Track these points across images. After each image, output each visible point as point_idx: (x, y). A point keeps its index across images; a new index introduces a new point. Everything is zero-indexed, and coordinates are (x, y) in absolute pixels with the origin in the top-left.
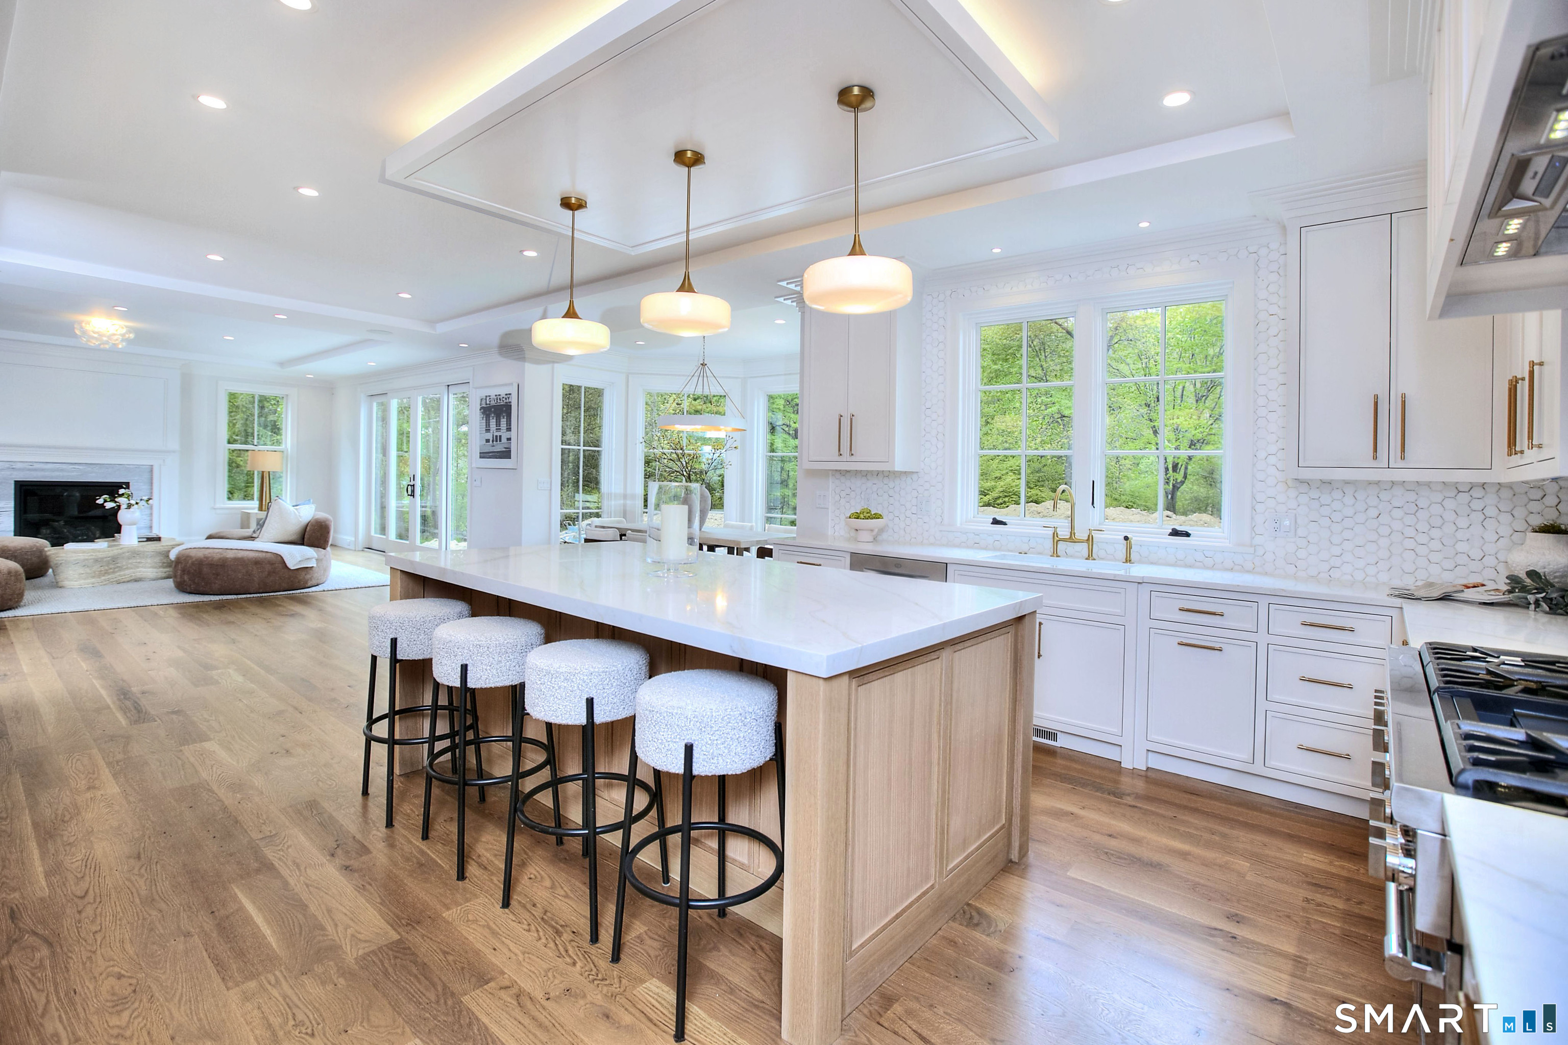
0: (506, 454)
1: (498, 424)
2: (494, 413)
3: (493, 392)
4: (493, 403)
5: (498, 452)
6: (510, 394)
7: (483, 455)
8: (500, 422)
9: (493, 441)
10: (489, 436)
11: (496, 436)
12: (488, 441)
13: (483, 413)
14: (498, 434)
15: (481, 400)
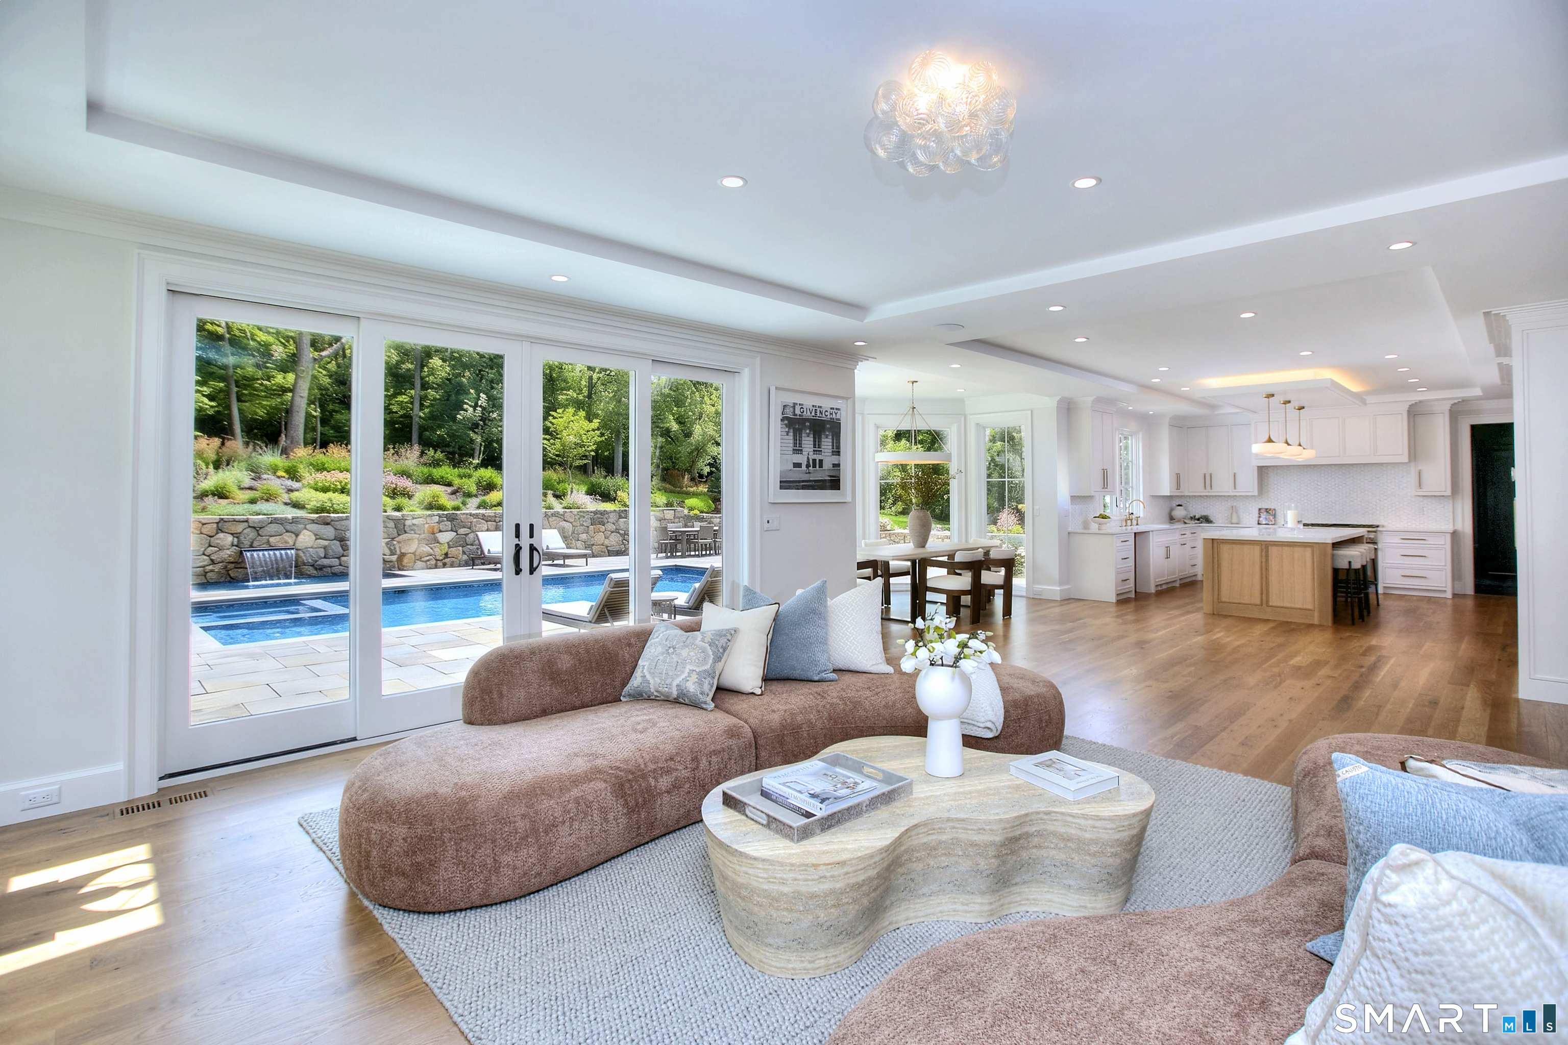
0: (834, 483)
1: (817, 444)
2: (810, 428)
3: (809, 402)
4: (807, 415)
5: (815, 481)
6: (839, 409)
7: (785, 485)
8: (820, 441)
9: (808, 466)
10: (801, 459)
11: (814, 461)
12: (797, 465)
13: (788, 426)
14: (817, 457)
15: (785, 406)
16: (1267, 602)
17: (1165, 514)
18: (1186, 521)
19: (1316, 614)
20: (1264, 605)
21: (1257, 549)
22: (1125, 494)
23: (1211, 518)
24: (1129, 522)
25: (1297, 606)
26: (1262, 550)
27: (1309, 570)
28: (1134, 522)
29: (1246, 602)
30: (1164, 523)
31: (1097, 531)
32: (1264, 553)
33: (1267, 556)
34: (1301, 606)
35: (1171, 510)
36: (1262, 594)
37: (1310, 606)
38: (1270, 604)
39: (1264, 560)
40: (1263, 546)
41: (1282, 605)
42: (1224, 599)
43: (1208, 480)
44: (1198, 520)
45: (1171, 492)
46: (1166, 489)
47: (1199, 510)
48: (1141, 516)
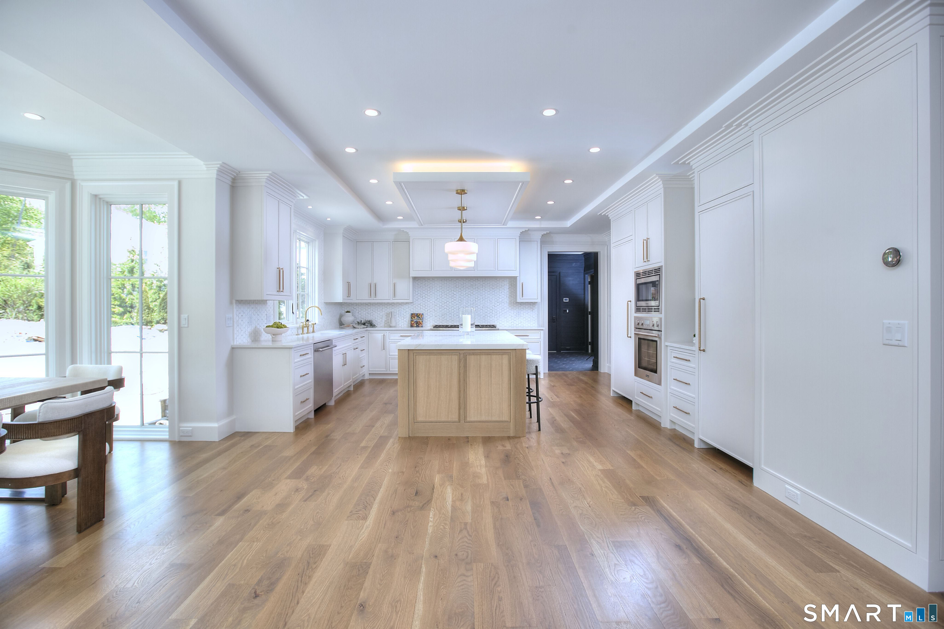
16: (465, 417)
17: (336, 320)
18: (355, 326)
19: (512, 425)
20: (462, 422)
21: (455, 358)
22: (302, 300)
23: (374, 323)
24: (305, 329)
25: (494, 419)
26: (460, 360)
27: (506, 379)
28: (311, 329)
29: (443, 420)
30: (335, 328)
31: (270, 344)
32: (462, 365)
33: (465, 367)
34: (497, 419)
35: (341, 316)
36: (459, 409)
37: (505, 418)
38: (468, 419)
39: (462, 371)
40: (462, 356)
41: (479, 419)
42: (420, 419)
43: (373, 289)
44: (364, 324)
45: (343, 299)
46: (339, 297)
47: (364, 315)
48: (317, 322)
